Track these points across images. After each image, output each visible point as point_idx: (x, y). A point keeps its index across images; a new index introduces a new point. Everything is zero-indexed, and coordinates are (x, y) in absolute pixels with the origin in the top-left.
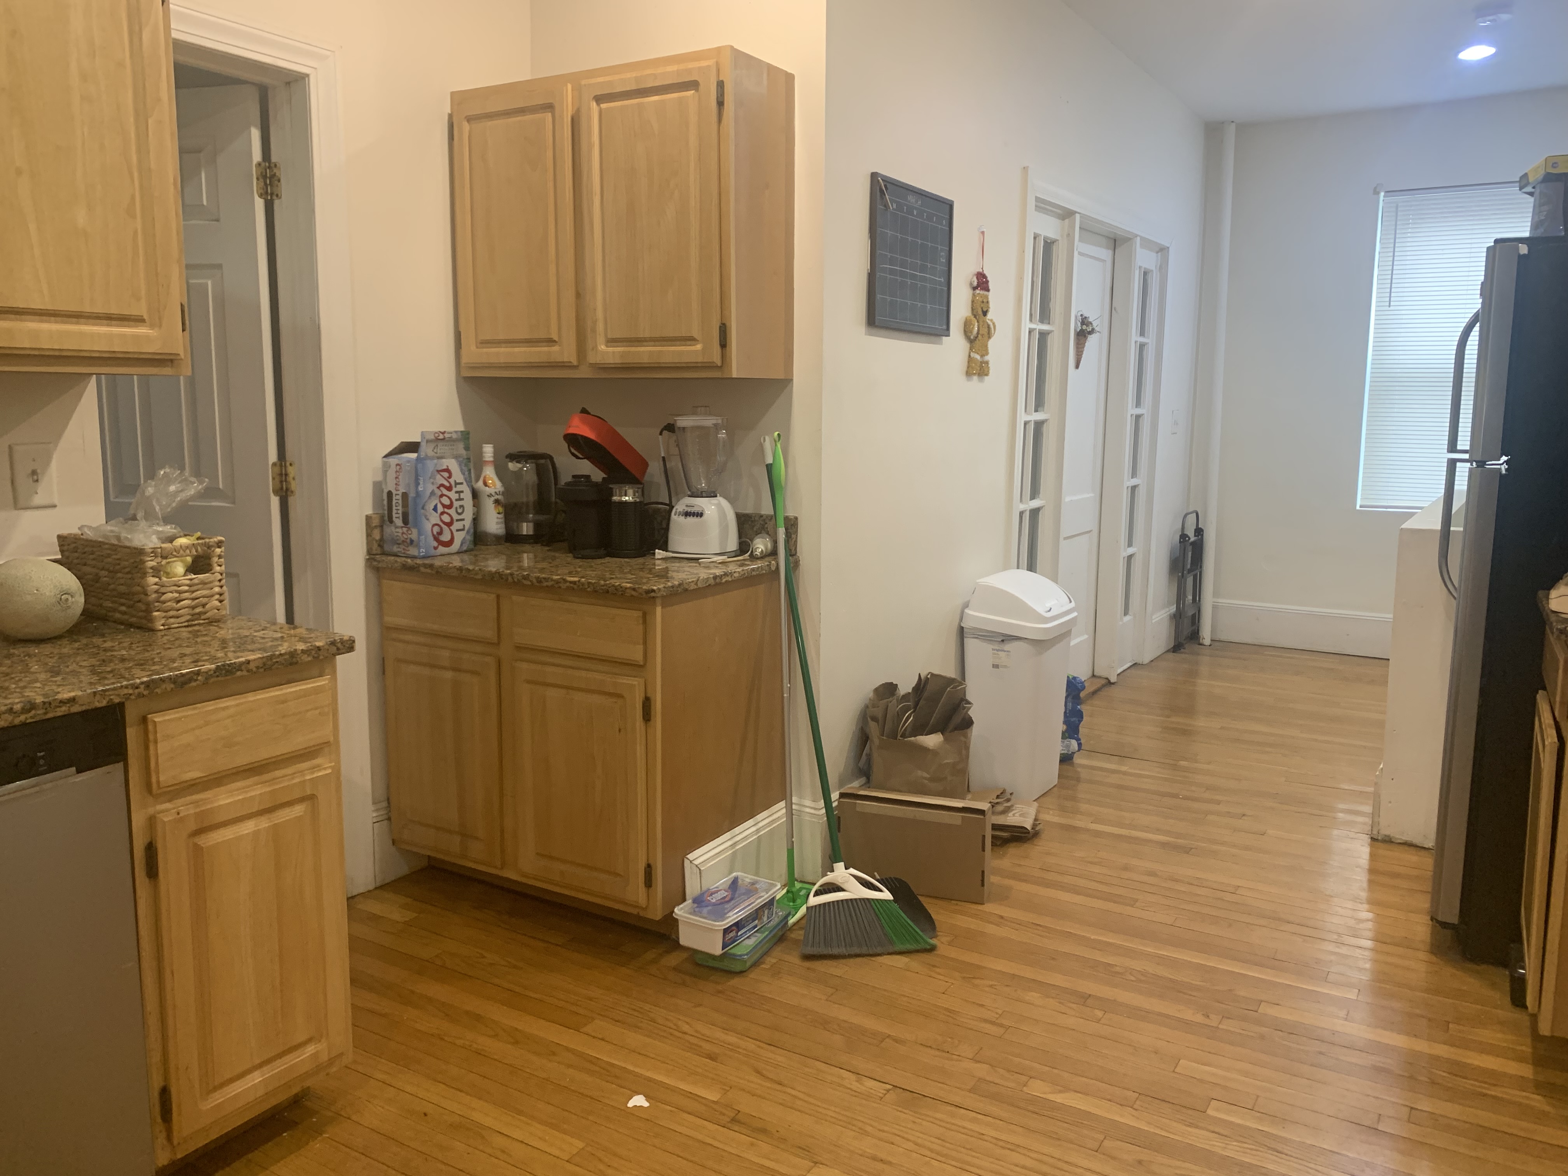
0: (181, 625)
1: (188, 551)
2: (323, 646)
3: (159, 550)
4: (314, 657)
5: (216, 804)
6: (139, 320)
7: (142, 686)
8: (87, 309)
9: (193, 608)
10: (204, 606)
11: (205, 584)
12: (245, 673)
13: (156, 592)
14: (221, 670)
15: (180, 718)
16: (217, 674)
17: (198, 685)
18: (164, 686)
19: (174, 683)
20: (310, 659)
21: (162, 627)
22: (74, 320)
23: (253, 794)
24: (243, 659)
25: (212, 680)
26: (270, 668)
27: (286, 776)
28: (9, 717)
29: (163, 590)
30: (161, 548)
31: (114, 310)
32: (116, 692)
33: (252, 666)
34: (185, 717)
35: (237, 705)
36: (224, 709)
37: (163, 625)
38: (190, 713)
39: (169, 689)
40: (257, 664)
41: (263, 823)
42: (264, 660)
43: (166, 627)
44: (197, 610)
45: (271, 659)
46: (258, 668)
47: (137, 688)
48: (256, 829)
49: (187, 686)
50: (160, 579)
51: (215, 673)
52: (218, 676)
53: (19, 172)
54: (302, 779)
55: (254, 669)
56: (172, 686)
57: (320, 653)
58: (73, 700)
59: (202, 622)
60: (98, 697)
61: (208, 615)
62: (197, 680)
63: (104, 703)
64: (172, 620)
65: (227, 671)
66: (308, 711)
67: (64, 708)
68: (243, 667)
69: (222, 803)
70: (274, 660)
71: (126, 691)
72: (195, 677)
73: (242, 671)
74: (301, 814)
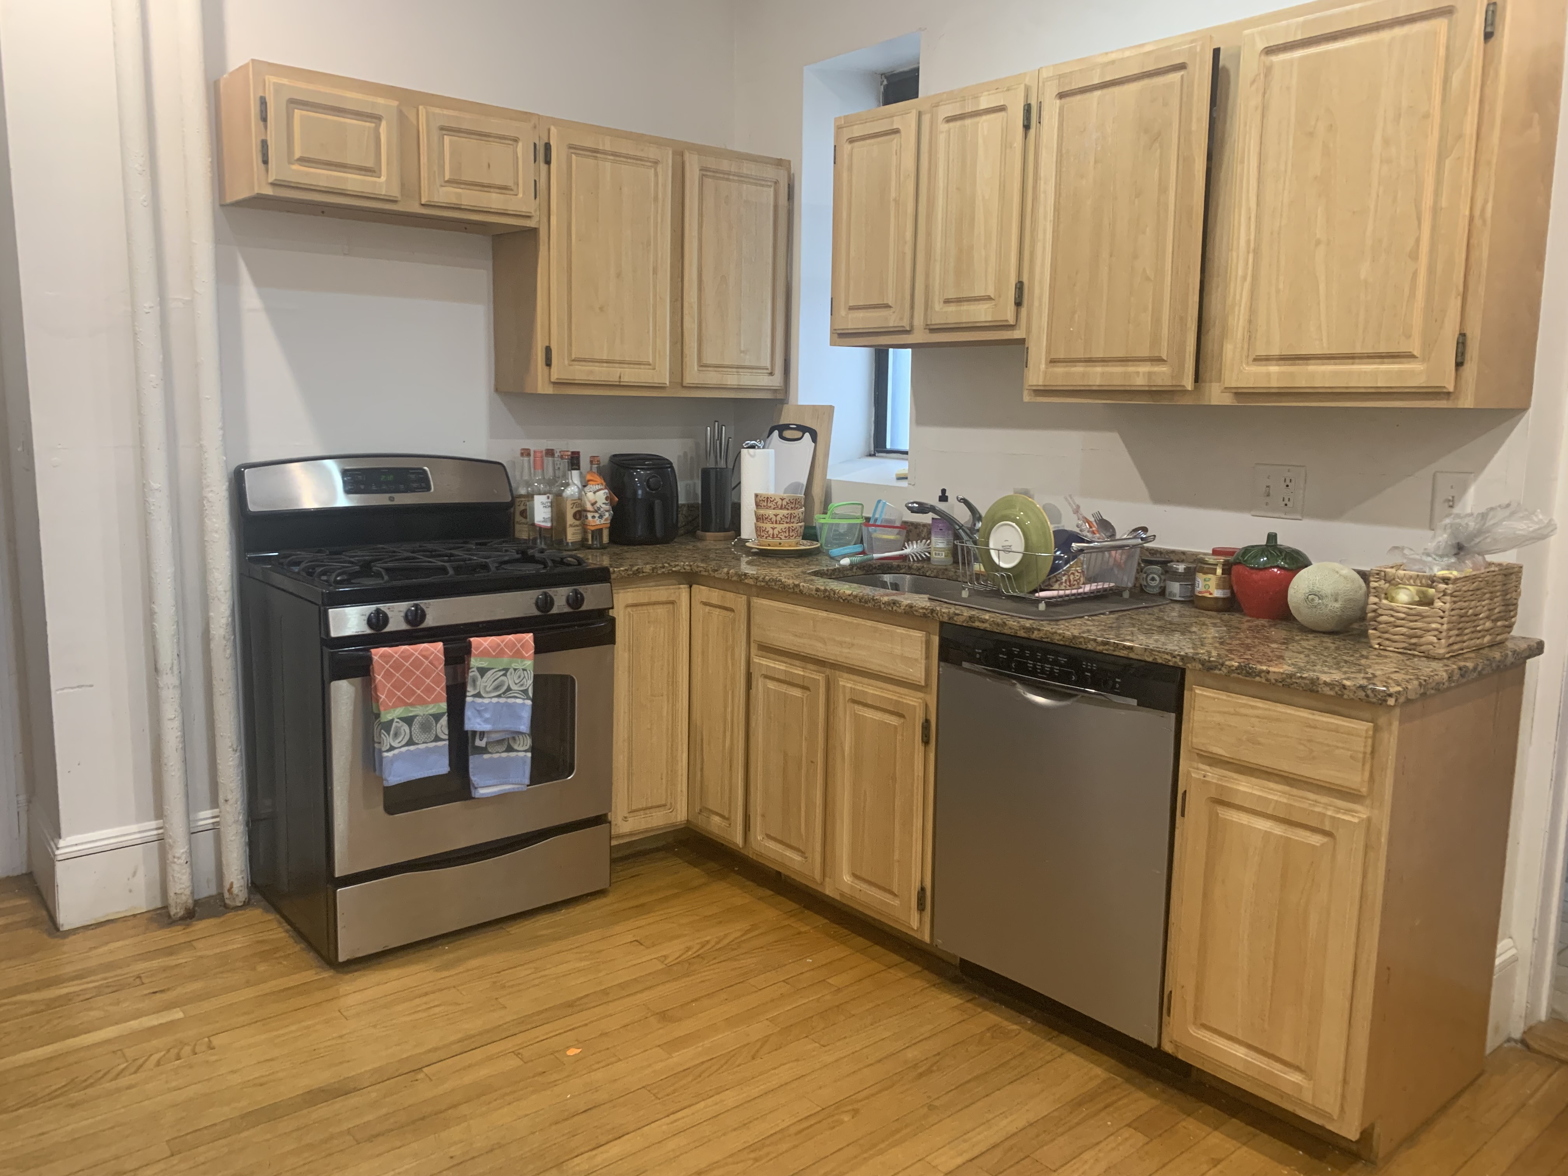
0: (1396, 650)
1: (1412, 581)
2: (1349, 686)
3: (1383, 574)
4: (1336, 693)
5: (1235, 787)
6: (1410, 356)
7: (1179, 657)
8: (1358, 350)
9: (1411, 637)
10: (1420, 637)
11: (1424, 617)
12: (1263, 680)
13: (1375, 611)
14: (1243, 669)
15: (1214, 699)
16: (1239, 671)
17: (1220, 675)
18: (1194, 664)
19: (1203, 665)
20: (1332, 693)
21: (1377, 646)
22: (1350, 361)
23: (1270, 797)
24: (1264, 668)
25: (1233, 675)
26: (1289, 686)
27: (1308, 799)
28: (1094, 645)
29: (1380, 611)
30: (1385, 572)
31: (1383, 349)
32: (1160, 654)
33: (1271, 677)
34: (1218, 699)
35: (1266, 709)
36: (1253, 707)
37: (1379, 644)
38: (1224, 698)
39: (1197, 668)
40: (1279, 677)
41: (1278, 830)
42: (1284, 676)
43: (1381, 647)
44: (1414, 641)
45: (1291, 678)
46: (1276, 680)
47: (1174, 657)
48: (1269, 830)
49: (1212, 671)
50: (1380, 601)
51: (1236, 669)
52: (1239, 674)
53: (1318, 243)
54: (1323, 811)
55: (1273, 681)
56: (1200, 666)
57: (1346, 692)
58: (1131, 648)
59: (1416, 653)
60: (1147, 653)
61: (1423, 648)
62: (1220, 670)
63: (1150, 659)
64: (1387, 643)
65: (1248, 672)
66: (1338, 747)
67: (1125, 652)
68: (1263, 675)
69: (1241, 788)
70: (1294, 680)
71: (1166, 656)
72: (1219, 667)
73: (1261, 677)
74: (1318, 845)
